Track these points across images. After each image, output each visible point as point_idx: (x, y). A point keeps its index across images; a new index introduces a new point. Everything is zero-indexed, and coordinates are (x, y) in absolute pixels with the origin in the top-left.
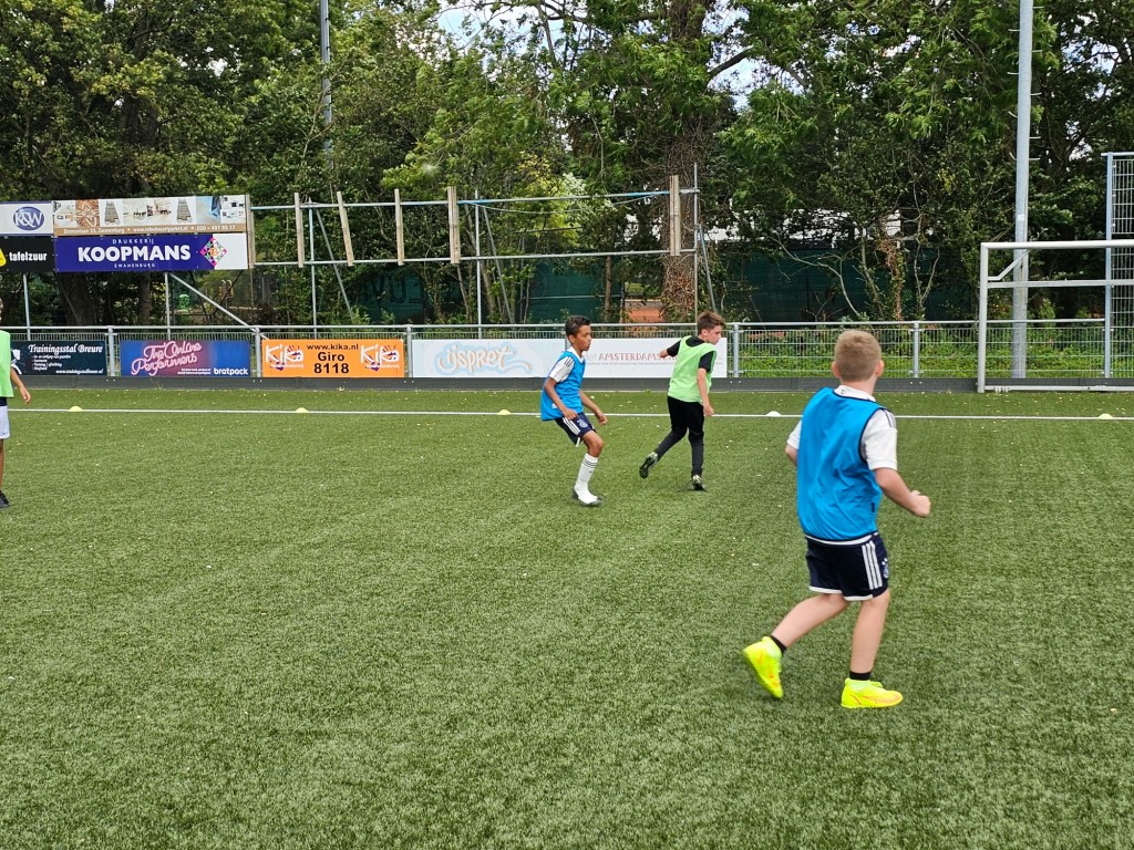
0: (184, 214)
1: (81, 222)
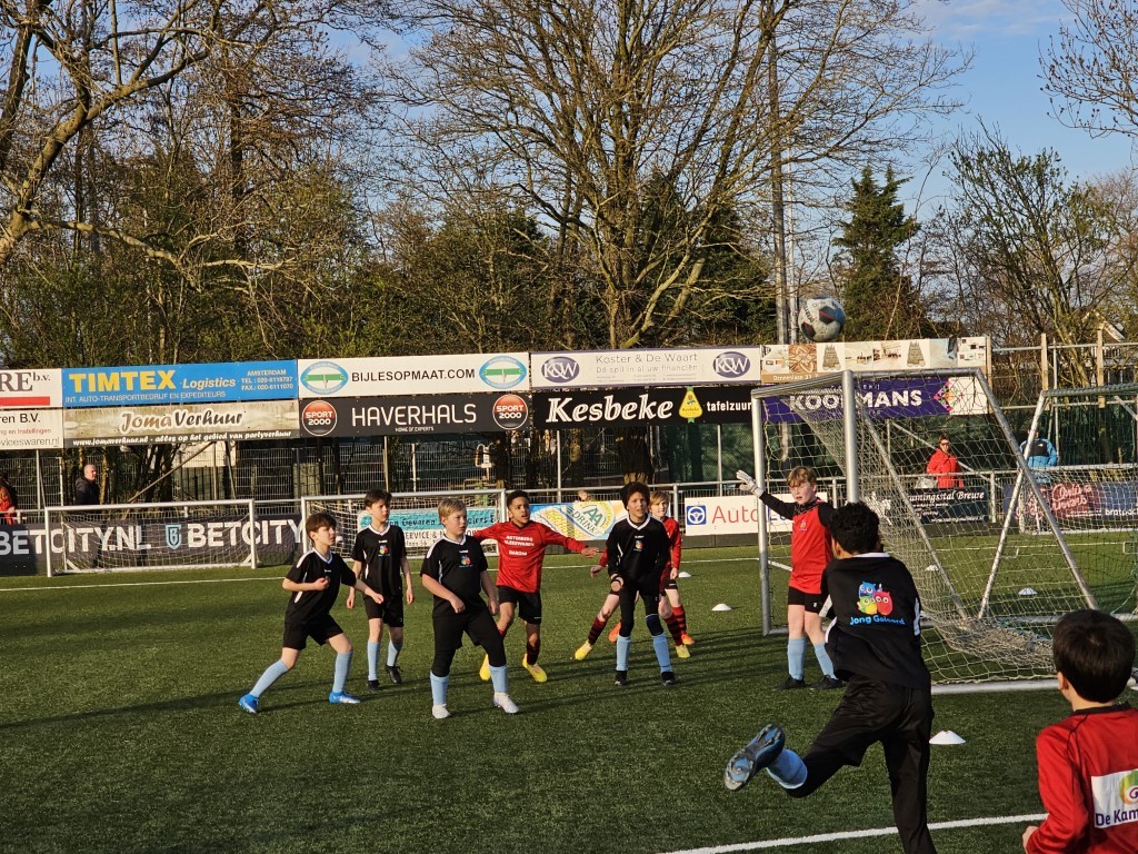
0: (915, 357)
1: (793, 368)
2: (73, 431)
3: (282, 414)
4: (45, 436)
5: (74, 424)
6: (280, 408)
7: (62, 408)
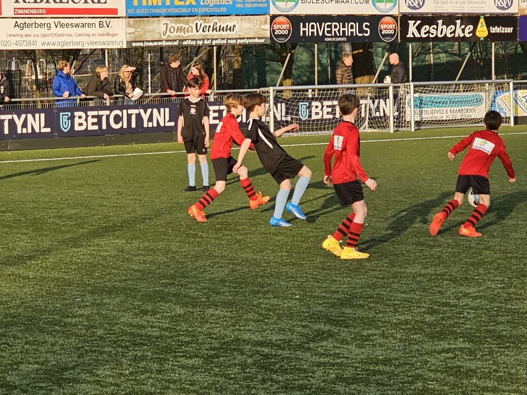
2: (132, 35)
3: (260, 26)
4: (115, 39)
5: (132, 30)
6: (259, 21)
7: (125, 17)
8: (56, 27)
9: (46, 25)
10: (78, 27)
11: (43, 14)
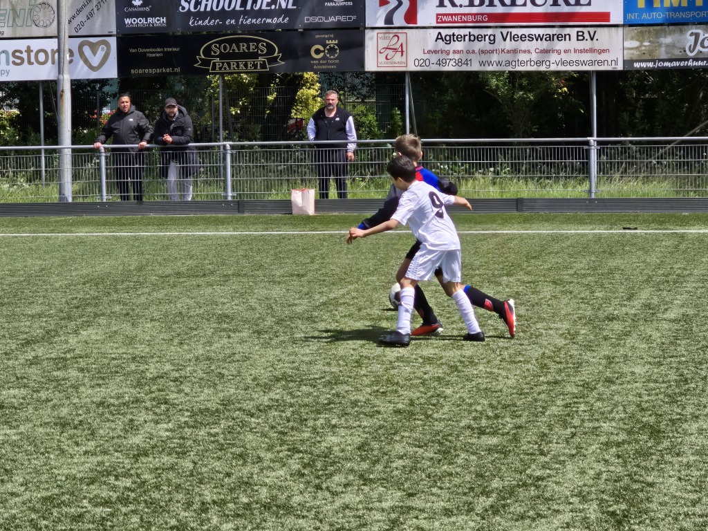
2: (634, 52)
4: (602, 57)
5: (636, 44)
7: (623, 26)
8: (505, 40)
9: (487, 37)
10: (541, 40)
11: (483, 22)
